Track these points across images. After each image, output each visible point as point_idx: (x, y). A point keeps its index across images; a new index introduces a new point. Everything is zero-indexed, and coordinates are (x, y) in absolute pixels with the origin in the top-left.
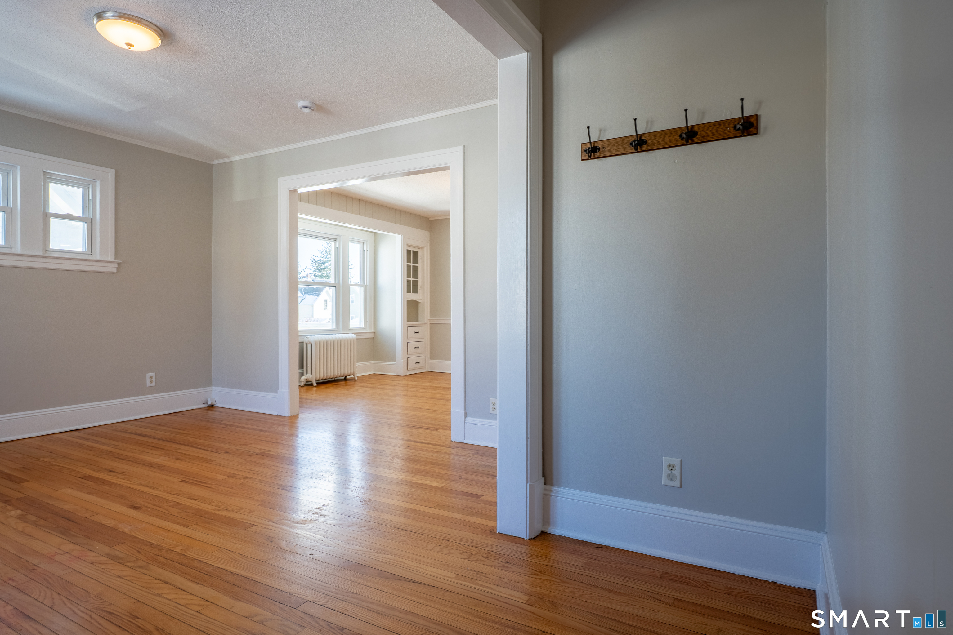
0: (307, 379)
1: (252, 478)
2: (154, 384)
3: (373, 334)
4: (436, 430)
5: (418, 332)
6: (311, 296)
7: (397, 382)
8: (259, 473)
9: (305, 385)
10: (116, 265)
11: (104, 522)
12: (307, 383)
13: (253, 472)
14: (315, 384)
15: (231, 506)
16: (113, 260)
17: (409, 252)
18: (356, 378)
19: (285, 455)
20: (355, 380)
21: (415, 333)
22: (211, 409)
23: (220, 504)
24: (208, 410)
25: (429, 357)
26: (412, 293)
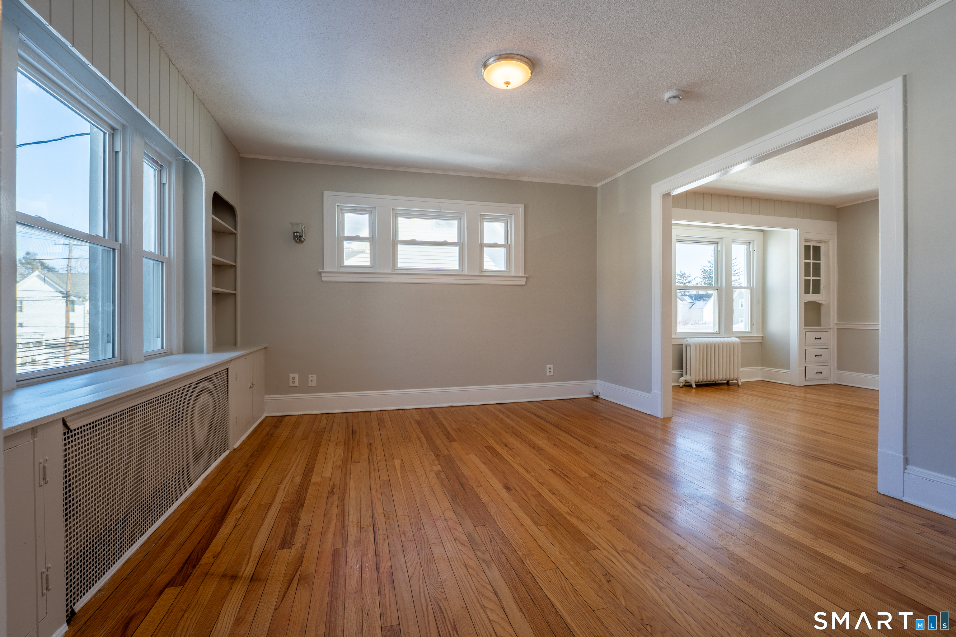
0: (686, 380)
1: (611, 483)
2: (552, 374)
3: (761, 338)
4: (850, 468)
5: (820, 338)
6: (701, 302)
7: (791, 393)
8: (619, 479)
9: (685, 386)
10: (525, 279)
11: (482, 497)
12: (686, 384)
13: (613, 476)
14: (694, 386)
15: (583, 513)
16: (523, 275)
17: (807, 248)
18: (740, 384)
19: (649, 464)
20: (739, 385)
21: (816, 338)
22: (596, 400)
23: (574, 507)
24: (593, 400)
25: (836, 367)
26: (812, 293)
